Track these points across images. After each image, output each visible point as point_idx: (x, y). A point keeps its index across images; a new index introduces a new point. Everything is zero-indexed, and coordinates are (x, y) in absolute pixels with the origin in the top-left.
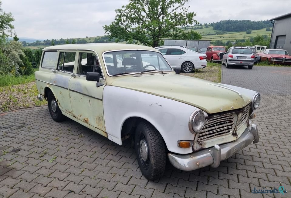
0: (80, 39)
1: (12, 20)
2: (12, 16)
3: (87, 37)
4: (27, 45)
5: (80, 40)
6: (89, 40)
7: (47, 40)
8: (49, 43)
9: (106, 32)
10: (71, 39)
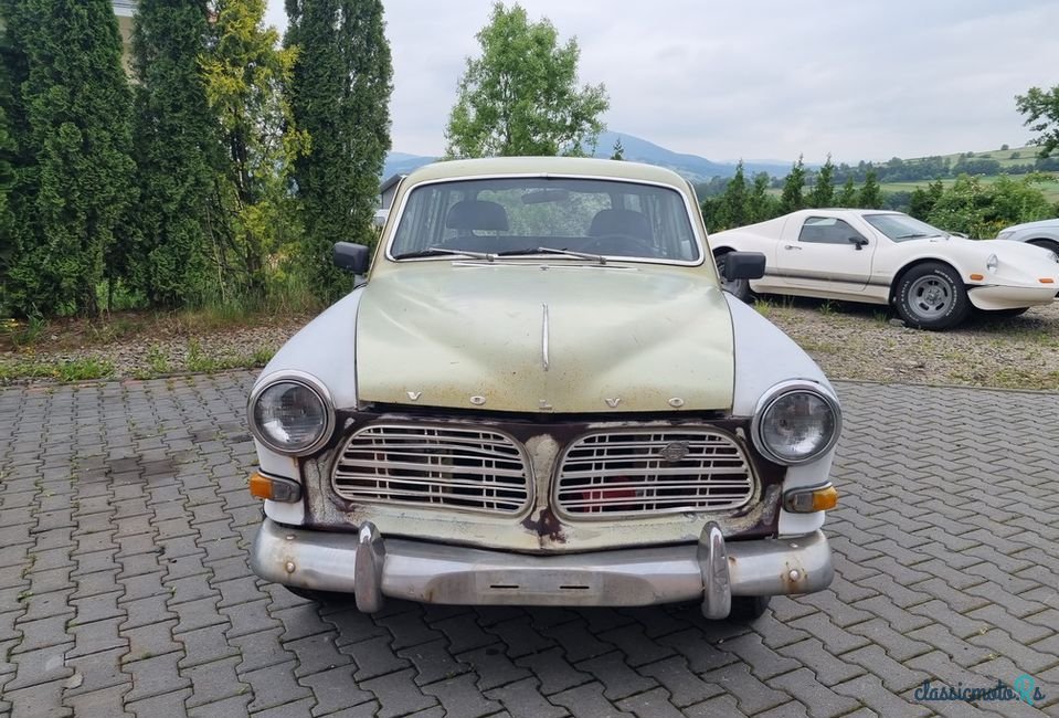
0: (970, 155)
1: (601, 107)
2: (605, 93)
3: (1005, 148)
4: (770, 184)
5: (969, 160)
6: (1012, 158)
7: (839, 165)
8: (845, 175)
9: (1030, 121)
10: (931, 158)
